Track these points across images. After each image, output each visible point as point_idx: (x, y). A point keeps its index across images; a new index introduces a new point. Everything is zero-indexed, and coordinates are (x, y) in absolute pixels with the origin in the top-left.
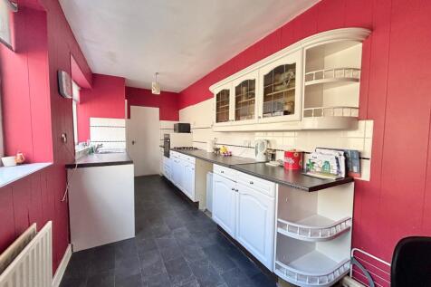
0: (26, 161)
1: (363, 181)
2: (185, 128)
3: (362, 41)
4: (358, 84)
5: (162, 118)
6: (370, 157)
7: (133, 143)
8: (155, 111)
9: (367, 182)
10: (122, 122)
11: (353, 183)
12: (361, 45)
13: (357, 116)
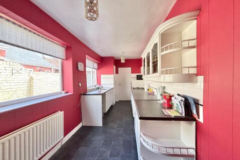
0: (67, 93)
1: (200, 122)
2: (140, 78)
3: (196, 19)
4: (195, 49)
5: (132, 72)
6: (202, 104)
7: (120, 85)
8: (129, 69)
9: (201, 123)
10: (112, 76)
11: (195, 122)
12: (196, 21)
13: (196, 73)
